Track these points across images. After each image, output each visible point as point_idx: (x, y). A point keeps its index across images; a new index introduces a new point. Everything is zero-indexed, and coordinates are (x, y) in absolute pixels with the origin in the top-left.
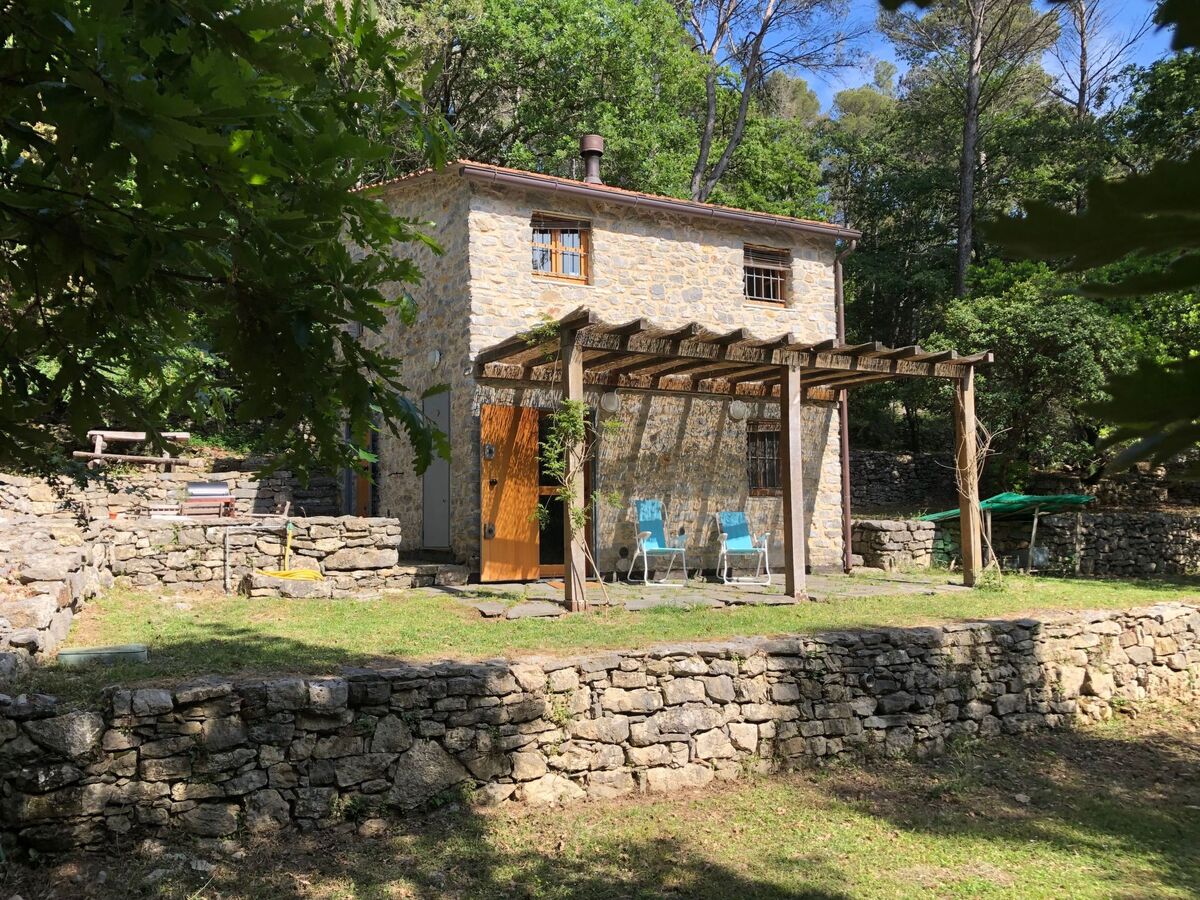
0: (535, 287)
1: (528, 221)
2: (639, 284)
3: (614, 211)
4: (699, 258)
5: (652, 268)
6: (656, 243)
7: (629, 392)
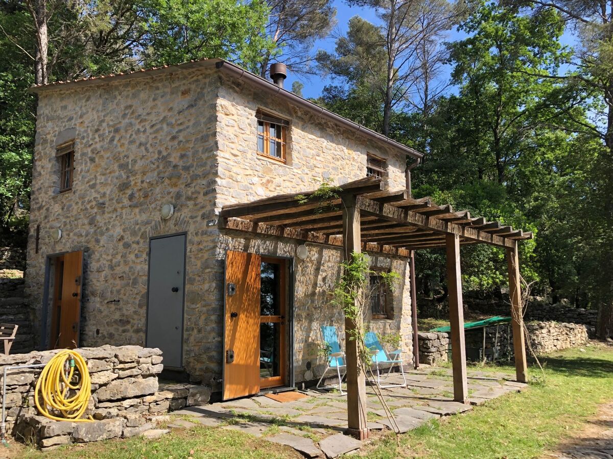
0: (258, 162)
1: (254, 113)
2: (316, 169)
4: (346, 157)
5: (323, 160)
6: (325, 143)
7: (312, 245)
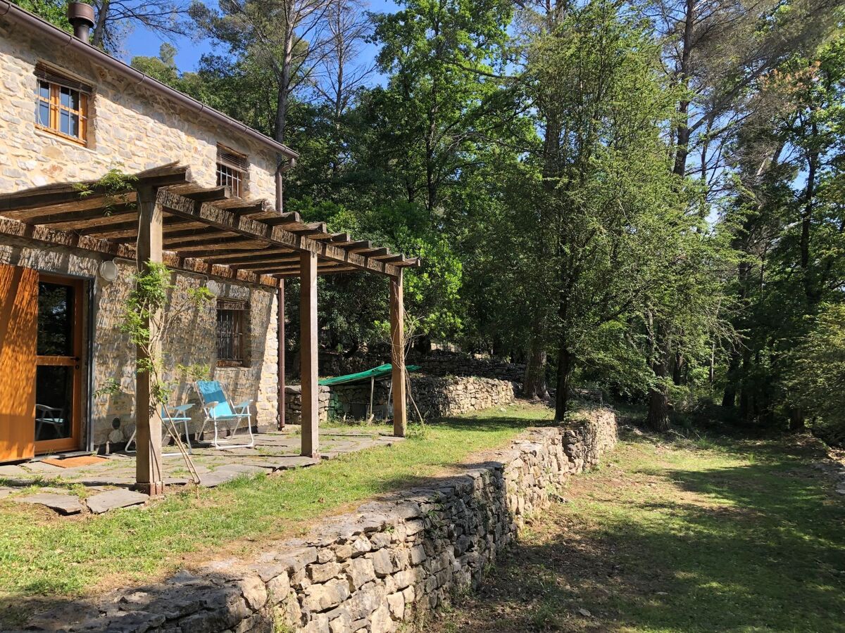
0: (37, 139)
1: (32, 68)
2: (136, 158)
3: (116, 83)
4: (184, 146)
5: (146, 146)
6: (151, 123)
7: (126, 262)
